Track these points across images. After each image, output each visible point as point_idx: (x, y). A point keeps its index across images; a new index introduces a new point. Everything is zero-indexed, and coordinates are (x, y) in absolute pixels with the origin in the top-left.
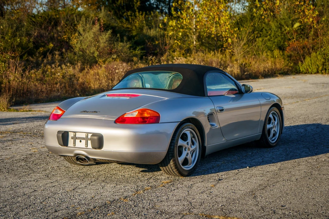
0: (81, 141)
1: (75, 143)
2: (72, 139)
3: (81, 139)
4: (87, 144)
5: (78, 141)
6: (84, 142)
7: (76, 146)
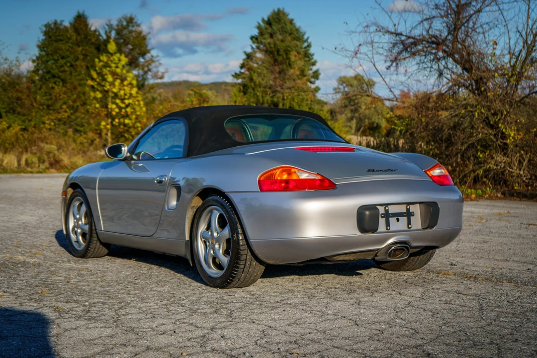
0: (398, 220)
1: (388, 224)
2: (382, 217)
3: (397, 215)
4: (409, 223)
5: (392, 220)
6: (403, 220)
7: (392, 229)
